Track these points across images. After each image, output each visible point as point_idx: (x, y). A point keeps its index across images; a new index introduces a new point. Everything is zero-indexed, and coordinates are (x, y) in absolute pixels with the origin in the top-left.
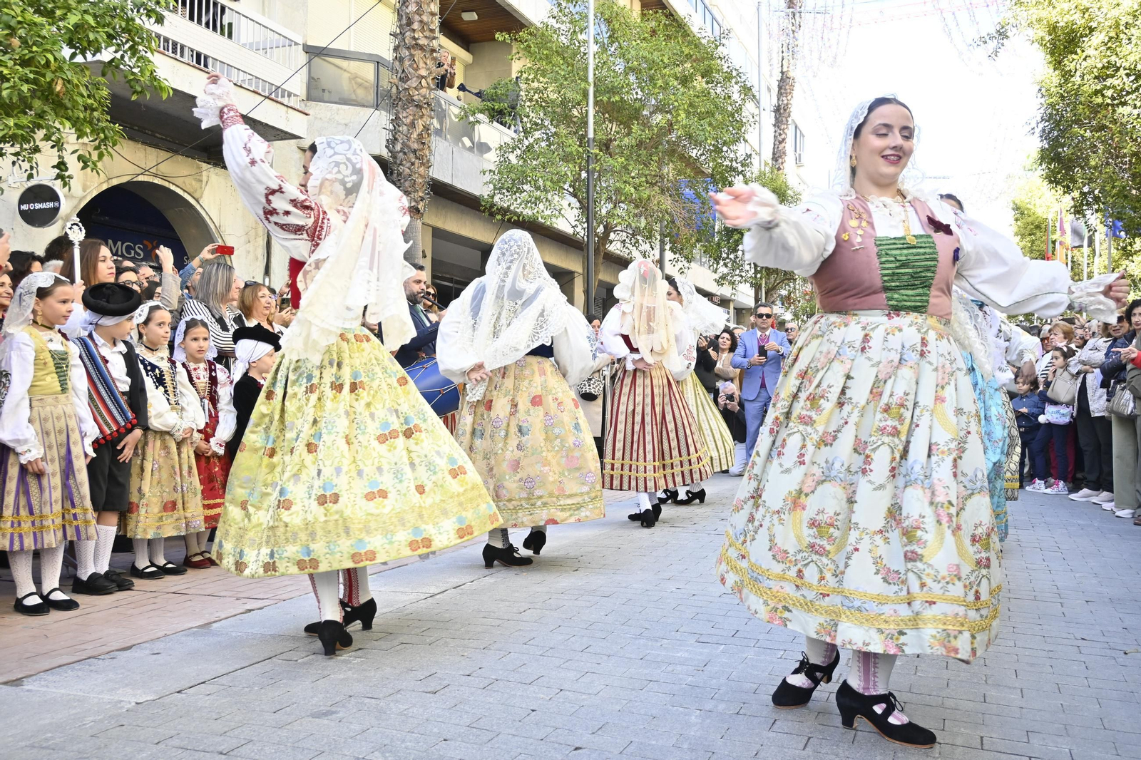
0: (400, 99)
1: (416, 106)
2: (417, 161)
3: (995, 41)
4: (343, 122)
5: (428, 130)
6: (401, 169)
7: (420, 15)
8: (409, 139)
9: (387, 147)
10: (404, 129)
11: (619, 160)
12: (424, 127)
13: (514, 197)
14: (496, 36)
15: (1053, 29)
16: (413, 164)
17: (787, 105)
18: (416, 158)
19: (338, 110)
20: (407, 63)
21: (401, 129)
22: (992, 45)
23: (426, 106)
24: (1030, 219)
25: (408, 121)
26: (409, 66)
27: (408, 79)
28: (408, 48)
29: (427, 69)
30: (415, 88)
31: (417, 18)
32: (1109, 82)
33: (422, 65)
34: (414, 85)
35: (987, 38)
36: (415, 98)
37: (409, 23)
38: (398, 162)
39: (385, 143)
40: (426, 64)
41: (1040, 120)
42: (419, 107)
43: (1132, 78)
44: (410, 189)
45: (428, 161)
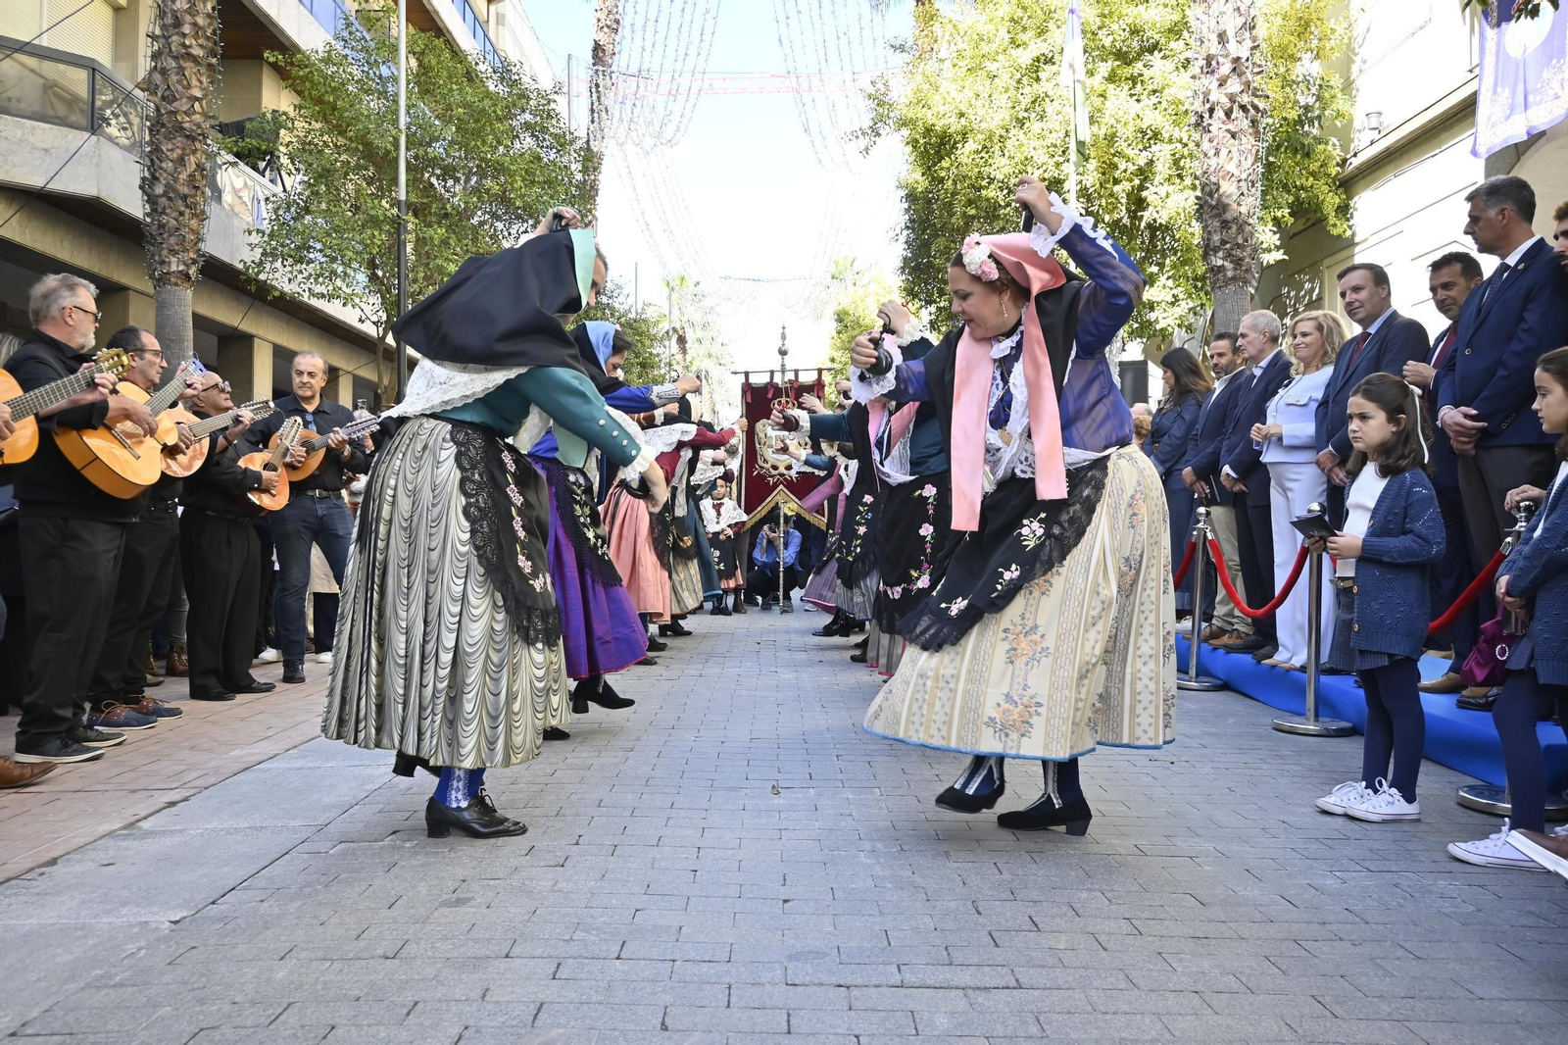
0: (163, 125)
1: (187, 137)
2: (188, 211)
3: (867, 138)
4: (41, 145)
5: (204, 169)
6: (164, 219)
7: (193, 16)
8: (176, 180)
9: (141, 187)
10: (168, 165)
11: (439, 231)
12: (197, 165)
13: (298, 267)
14: (266, 55)
15: (928, 131)
16: (182, 214)
17: (594, 181)
18: (187, 206)
19: (34, 128)
20: (174, 78)
21: (164, 165)
22: (863, 142)
23: (201, 138)
25: (175, 155)
26: (179, 82)
27: (175, 99)
28: (175, 58)
29: (202, 89)
30: (185, 113)
31: (188, 18)
32: (984, 192)
33: (194, 82)
34: (185, 108)
35: (860, 133)
36: (186, 125)
37: (178, 23)
38: (160, 210)
39: (138, 182)
40: (201, 82)
41: (903, 226)
42: (191, 138)
43: (1005, 192)
44: (176, 248)
45: (203, 212)
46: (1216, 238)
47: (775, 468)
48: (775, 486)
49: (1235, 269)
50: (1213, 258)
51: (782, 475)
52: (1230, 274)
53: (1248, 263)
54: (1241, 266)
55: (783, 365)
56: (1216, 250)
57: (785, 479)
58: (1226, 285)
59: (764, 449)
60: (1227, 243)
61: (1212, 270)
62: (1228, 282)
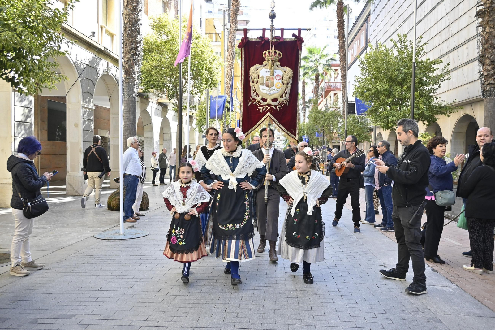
47: (264, 100)
48: (264, 113)
51: (269, 105)
55: (272, 26)
57: (272, 108)
59: (256, 86)
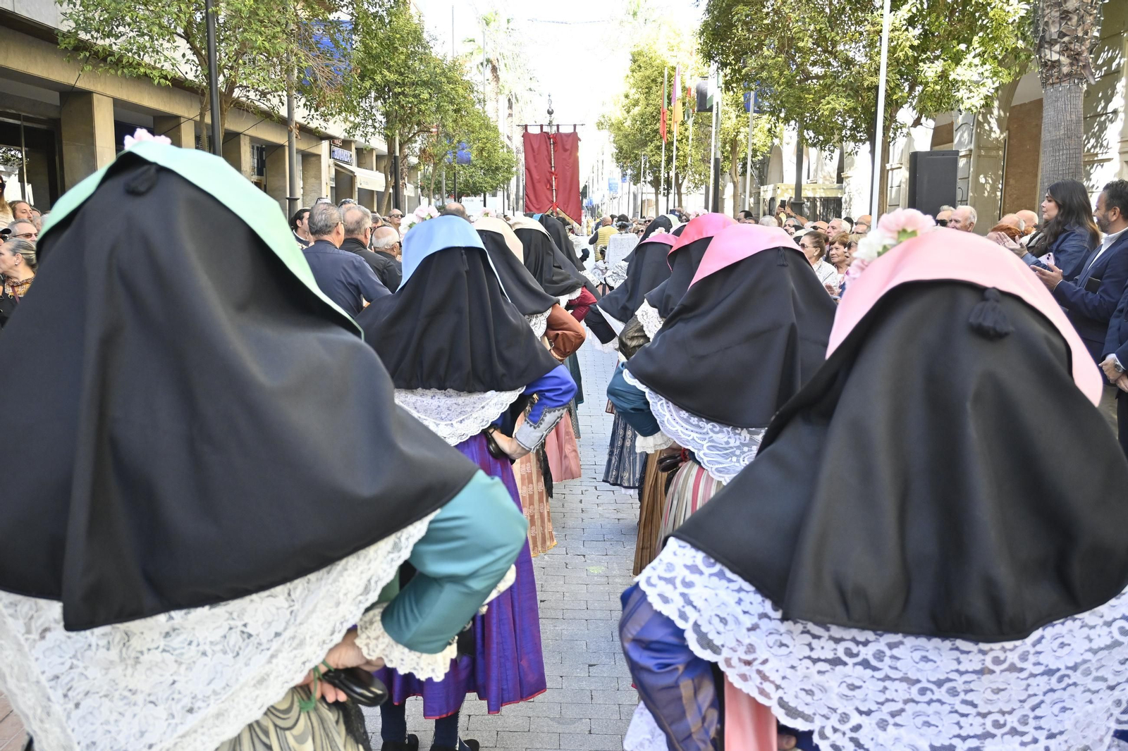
24: (648, 73)
46: (1054, 30)
49: (1071, 64)
50: (1047, 51)
52: (1065, 70)
53: (1086, 59)
54: (1078, 60)
56: (1052, 43)
58: (1060, 82)
60: (1065, 35)
61: (1045, 65)
62: (1060, 80)
